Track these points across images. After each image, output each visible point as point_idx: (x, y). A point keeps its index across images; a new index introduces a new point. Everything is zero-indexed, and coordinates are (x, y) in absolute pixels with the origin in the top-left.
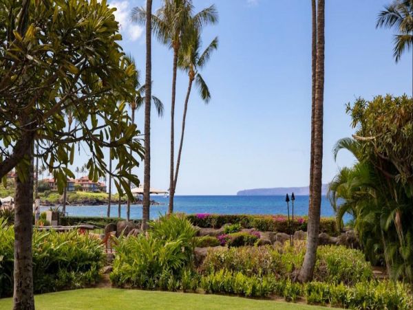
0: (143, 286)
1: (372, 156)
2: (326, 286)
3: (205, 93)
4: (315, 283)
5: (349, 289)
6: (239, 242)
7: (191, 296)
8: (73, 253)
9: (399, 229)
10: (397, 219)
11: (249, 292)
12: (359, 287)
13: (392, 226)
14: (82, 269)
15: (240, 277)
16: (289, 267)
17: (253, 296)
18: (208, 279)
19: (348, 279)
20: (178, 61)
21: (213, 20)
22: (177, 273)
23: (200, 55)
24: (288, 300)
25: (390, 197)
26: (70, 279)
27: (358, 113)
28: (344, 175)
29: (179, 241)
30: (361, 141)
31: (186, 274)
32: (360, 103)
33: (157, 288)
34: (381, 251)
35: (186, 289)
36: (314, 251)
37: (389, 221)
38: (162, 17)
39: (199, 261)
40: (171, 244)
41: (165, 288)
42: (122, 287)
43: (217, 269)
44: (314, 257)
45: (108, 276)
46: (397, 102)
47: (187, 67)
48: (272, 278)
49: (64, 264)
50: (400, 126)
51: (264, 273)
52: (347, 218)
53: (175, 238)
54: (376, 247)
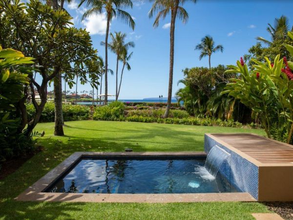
0: (105, 120)
1: (191, 84)
2: (172, 119)
3: (129, 68)
4: (169, 118)
5: (180, 119)
6: (142, 109)
7: (123, 122)
8: (78, 111)
9: (199, 104)
10: (199, 101)
11: (144, 121)
12: (184, 119)
13: (197, 103)
14: (82, 115)
15: (141, 117)
16: (160, 115)
17: (146, 122)
18: (129, 118)
19: (180, 117)
20: (119, 58)
21: (133, 46)
22: (118, 117)
23: (127, 57)
24: (159, 123)
25: (196, 96)
26: (77, 118)
27: (186, 72)
28: (181, 90)
29: (118, 107)
30: (187, 80)
31: (121, 117)
32: (187, 69)
33: (110, 120)
34: (193, 111)
35: (121, 120)
36: (168, 110)
37: (196, 102)
38: (112, 45)
39: (126, 114)
40: (115, 108)
41: (113, 120)
42: (97, 120)
43: (132, 115)
44: (168, 112)
45: (92, 118)
46: (200, 69)
47: (122, 60)
48: (153, 117)
49: (75, 114)
50: (200, 75)
51: (150, 116)
52: (181, 102)
53: (117, 107)
54: (191, 110)
